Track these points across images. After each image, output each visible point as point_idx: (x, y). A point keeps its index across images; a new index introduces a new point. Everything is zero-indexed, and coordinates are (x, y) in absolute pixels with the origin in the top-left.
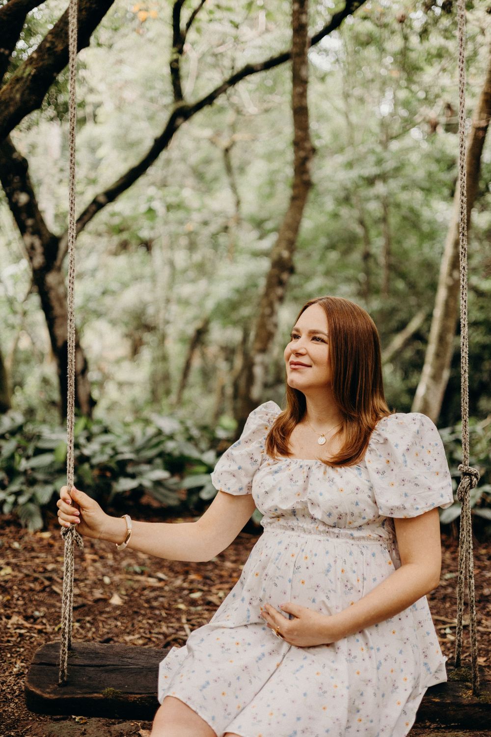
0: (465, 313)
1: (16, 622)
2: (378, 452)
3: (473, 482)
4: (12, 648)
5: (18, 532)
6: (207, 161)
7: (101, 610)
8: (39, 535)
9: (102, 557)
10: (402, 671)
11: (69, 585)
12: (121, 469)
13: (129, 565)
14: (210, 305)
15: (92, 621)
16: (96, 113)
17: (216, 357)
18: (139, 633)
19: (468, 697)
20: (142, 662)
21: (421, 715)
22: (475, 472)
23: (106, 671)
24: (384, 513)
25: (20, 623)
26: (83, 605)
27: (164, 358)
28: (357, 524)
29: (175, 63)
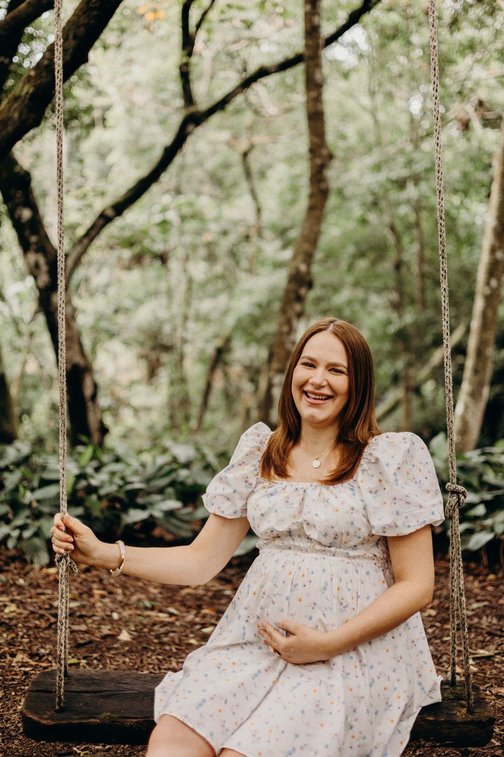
0: (447, 334)
1: (21, 661)
2: (369, 472)
3: (461, 500)
4: (17, 687)
5: (23, 568)
6: (226, 166)
7: (109, 646)
8: (45, 571)
9: (110, 593)
10: (395, 689)
11: (64, 611)
12: (131, 499)
13: (139, 600)
14: (230, 321)
15: (99, 658)
16: (105, 117)
17: (240, 377)
18: (148, 669)
19: (462, 715)
20: (138, 687)
21: (416, 733)
22: (463, 490)
23: (103, 697)
24: (377, 532)
25: (25, 661)
26: (91, 642)
27: (183, 380)
28: (352, 543)
29: (185, 67)
